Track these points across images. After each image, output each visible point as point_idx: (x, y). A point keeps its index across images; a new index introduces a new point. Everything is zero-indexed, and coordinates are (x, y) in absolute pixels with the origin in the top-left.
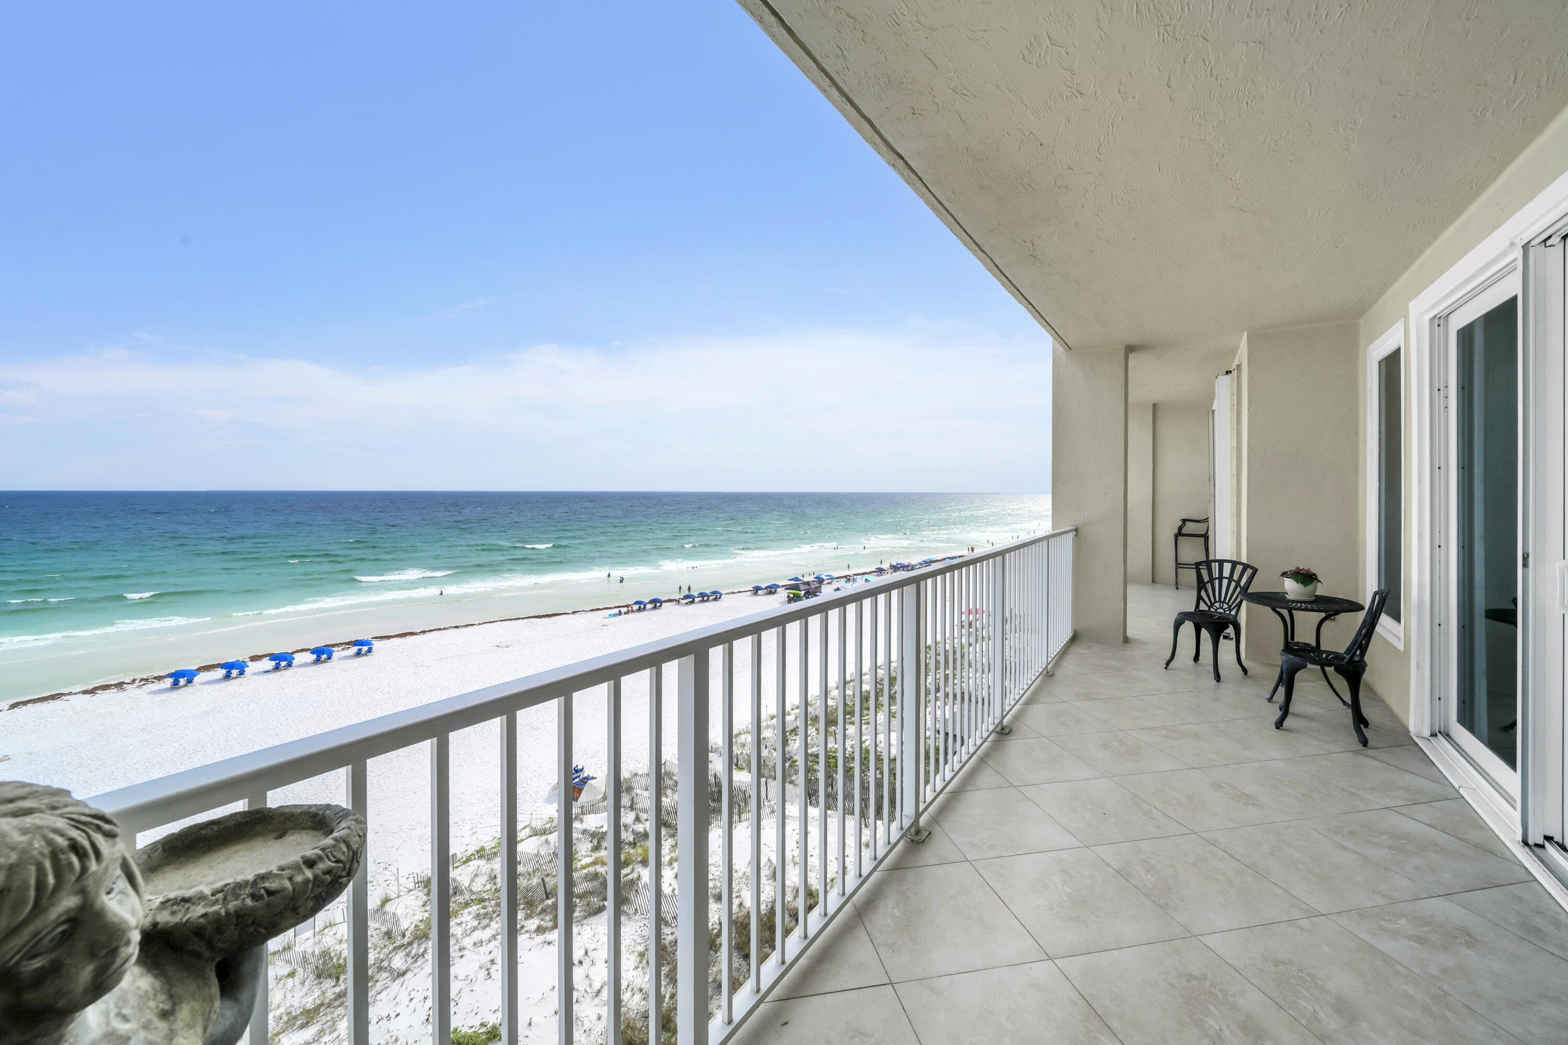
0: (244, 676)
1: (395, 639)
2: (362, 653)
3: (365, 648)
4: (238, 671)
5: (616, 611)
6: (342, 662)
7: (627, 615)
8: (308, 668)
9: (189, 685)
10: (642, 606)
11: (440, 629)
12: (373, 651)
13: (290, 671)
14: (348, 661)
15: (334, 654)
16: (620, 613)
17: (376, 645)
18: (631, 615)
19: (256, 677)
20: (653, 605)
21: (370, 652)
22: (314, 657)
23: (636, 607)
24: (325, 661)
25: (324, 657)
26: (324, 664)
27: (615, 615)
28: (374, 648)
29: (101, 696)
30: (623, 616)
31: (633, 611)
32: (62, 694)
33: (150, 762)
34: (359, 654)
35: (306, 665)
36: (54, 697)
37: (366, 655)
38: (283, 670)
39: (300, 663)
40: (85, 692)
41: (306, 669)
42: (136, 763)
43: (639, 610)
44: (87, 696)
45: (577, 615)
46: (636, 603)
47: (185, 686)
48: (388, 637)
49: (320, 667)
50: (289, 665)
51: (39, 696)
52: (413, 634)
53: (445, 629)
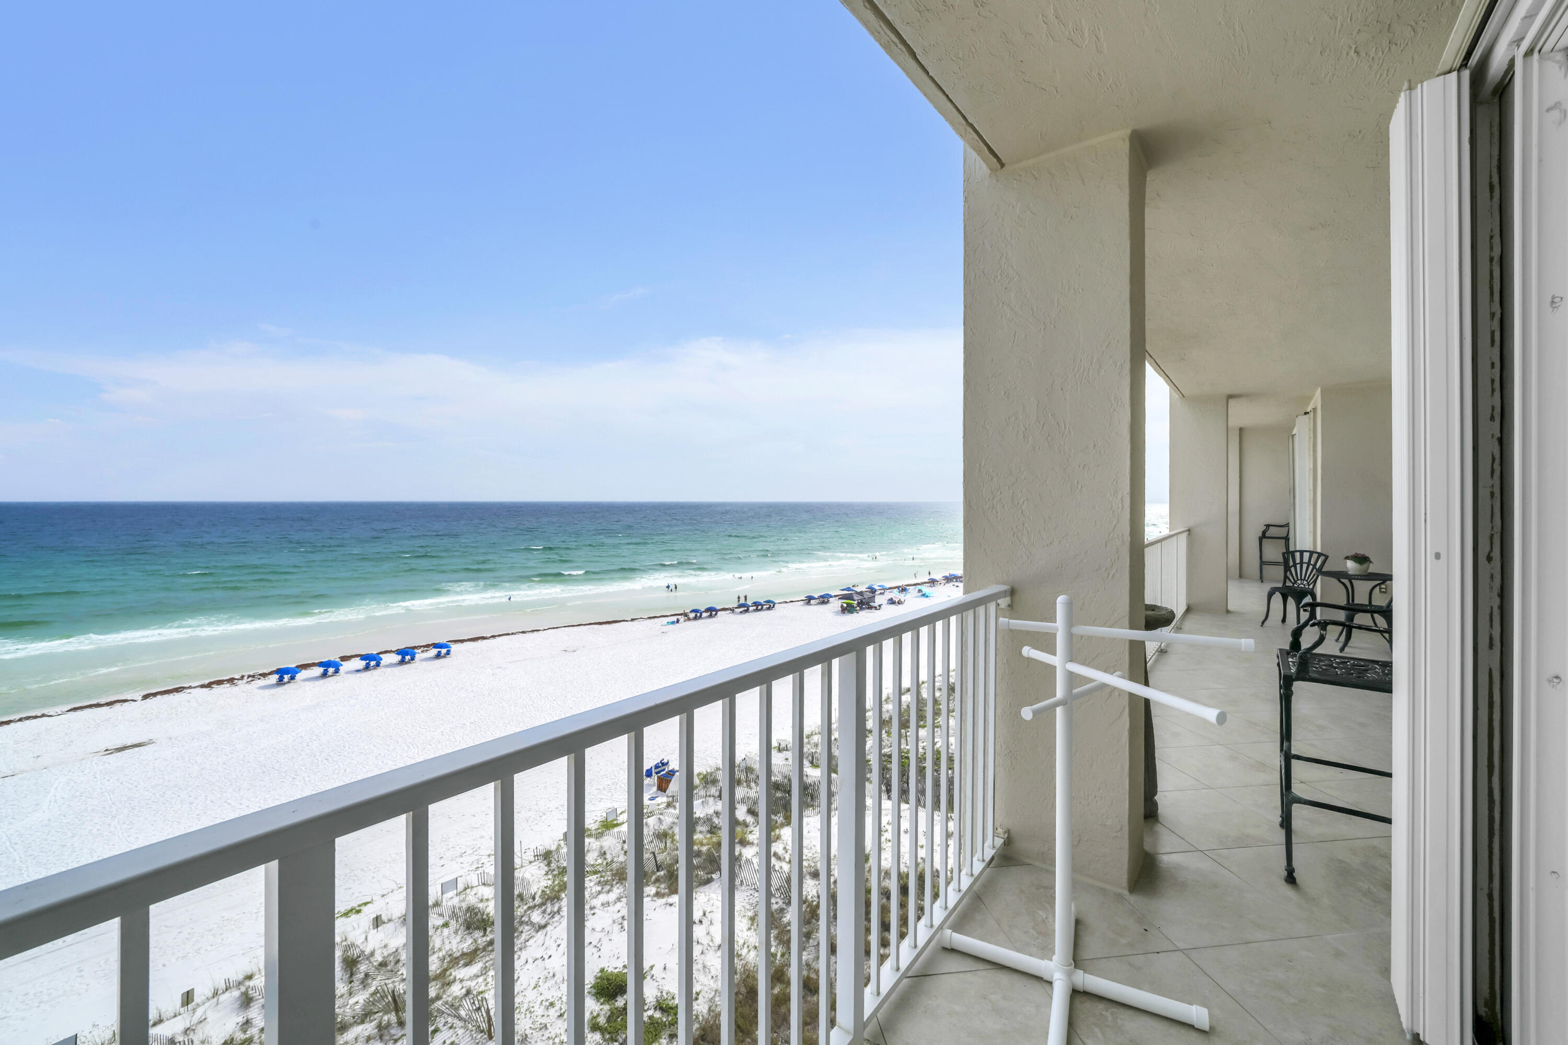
0: (338, 674)
1: (471, 642)
2: (441, 655)
3: (444, 651)
4: (333, 670)
6: (422, 664)
7: (682, 624)
8: (395, 668)
10: (698, 615)
11: (509, 634)
12: (451, 654)
13: (378, 671)
14: (427, 663)
15: (417, 656)
16: (676, 622)
17: (455, 648)
18: (687, 624)
20: (709, 614)
21: (448, 654)
22: (399, 657)
23: (692, 615)
25: (407, 658)
27: (673, 623)
28: (452, 650)
29: (217, 689)
30: (679, 625)
32: (184, 688)
34: (438, 656)
35: (392, 665)
36: (177, 690)
37: (445, 656)
38: (368, 670)
43: (695, 618)
44: (203, 690)
45: (636, 622)
46: (693, 611)
47: (289, 682)
48: (462, 641)
49: (405, 667)
50: (378, 665)
51: (166, 689)
52: (483, 638)
53: (512, 634)
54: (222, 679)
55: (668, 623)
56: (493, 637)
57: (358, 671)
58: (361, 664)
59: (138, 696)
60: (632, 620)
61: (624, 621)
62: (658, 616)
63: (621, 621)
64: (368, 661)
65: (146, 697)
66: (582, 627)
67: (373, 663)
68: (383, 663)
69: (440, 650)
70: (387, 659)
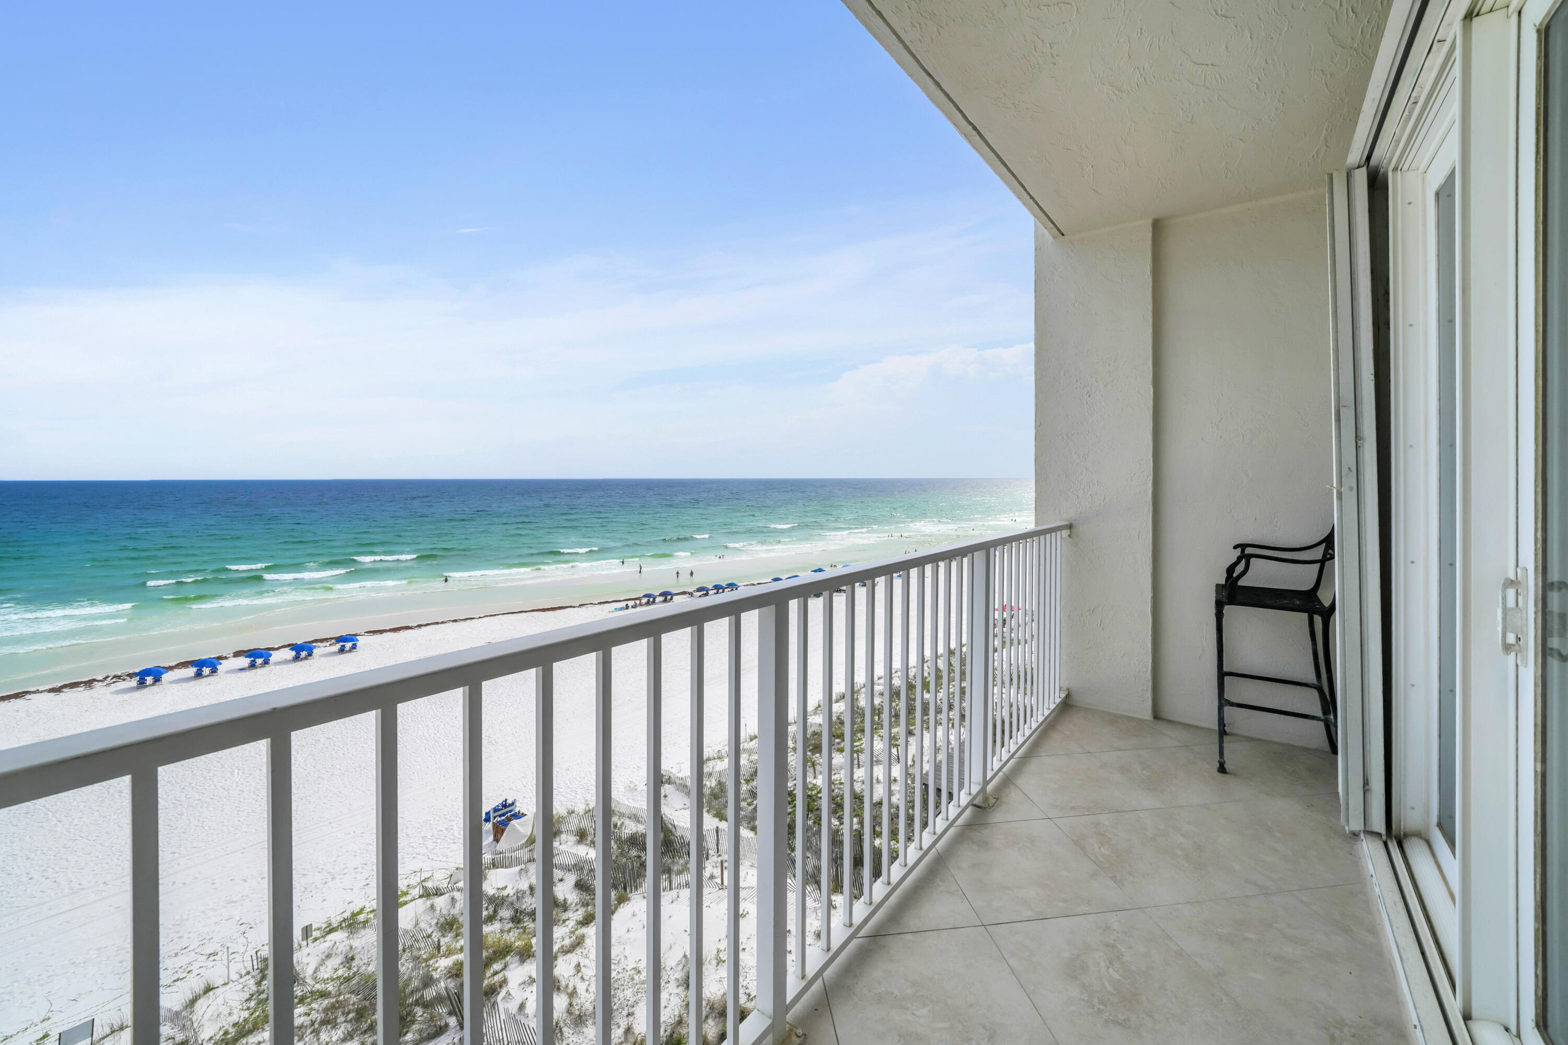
0: (216, 674)
1: (388, 633)
2: (346, 649)
3: (348, 645)
4: (210, 669)
5: (623, 604)
6: (323, 659)
8: (286, 666)
9: (157, 683)
10: (651, 600)
11: (437, 623)
12: (357, 648)
13: (267, 669)
14: (329, 658)
15: (315, 651)
16: (627, 607)
17: (362, 641)
20: (663, 598)
21: (355, 648)
22: (293, 653)
23: (644, 600)
24: (306, 658)
25: (303, 654)
26: (303, 661)
27: (621, 609)
28: (358, 644)
29: (68, 694)
30: (631, 610)
31: (641, 605)
32: (27, 692)
34: (342, 650)
35: (286, 662)
36: (17, 696)
37: (350, 651)
38: (260, 667)
39: (280, 660)
40: (52, 690)
41: (283, 666)
43: (648, 603)
44: (52, 694)
45: (583, 608)
46: (645, 596)
47: (153, 684)
48: (381, 632)
50: (266, 662)
52: (409, 627)
53: (442, 623)
54: (76, 681)
55: (615, 609)
56: (419, 626)
58: (243, 662)
60: (581, 605)
61: (571, 607)
63: (567, 607)
64: (252, 659)
66: (523, 613)
67: (259, 661)
68: (273, 659)
69: (343, 644)
70: (277, 656)
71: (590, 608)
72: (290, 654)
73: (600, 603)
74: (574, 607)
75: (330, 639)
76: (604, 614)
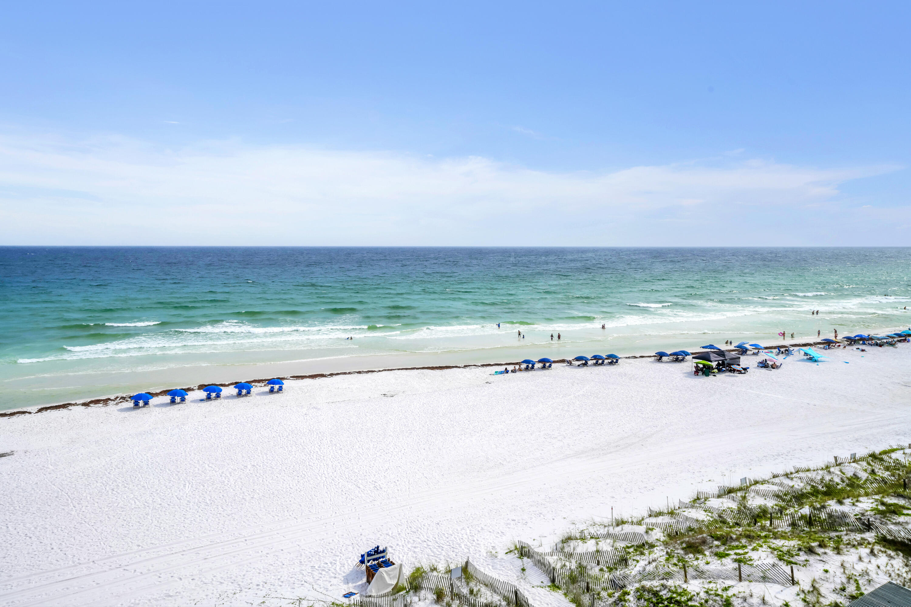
0: (185, 402)
1: (307, 379)
2: (274, 390)
3: (276, 387)
4: (180, 397)
5: (502, 368)
6: (258, 397)
7: (513, 374)
8: (231, 400)
9: (147, 406)
10: (530, 366)
11: (345, 373)
12: (283, 390)
13: (219, 401)
14: (262, 397)
15: (252, 390)
16: (507, 371)
17: (287, 384)
18: (518, 374)
19: (192, 404)
20: (542, 365)
21: (281, 390)
22: (237, 390)
23: (524, 366)
24: (246, 395)
25: (244, 391)
26: (244, 398)
27: (501, 373)
28: (284, 386)
29: (94, 408)
30: (510, 375)
31: (520, 370)
32: (70, 404)
33: (83, 473)
34: (272, 391)
35: (232, 397)
37: (278, 392)
38: (214, 399)
39: (228, 395)
40: (84, 404)
41: (229, 400)
42: (75, 472)
43: (527, 369)
44: (84, 407)
45: (467, 369)
47: (144, 407)
48: (303, 377)
49: (242, 399)
50: (218, 396)
51: (57, 405)
52: (322, 376)
53: (348, 374)
54: (98, 399)
55: (496, 372)
56: (331, 375)
57: (202, 400)
58: (203, 394)
59: (34, 409)
60: (465, 366)
61: (456, 367)
62: (492, 364)
63: (453, 367)
64: (208, 392)
65: (40, 410)
66: (415, 370)
67: (213, 395)
68: (223, 394)
69: (272, 385)
70: (225, 392)
71: (474, 370)
72: (235, 391)
73: (483, 366)
74: (459, 367)
75: (264, 380)
76: (486, 376)
